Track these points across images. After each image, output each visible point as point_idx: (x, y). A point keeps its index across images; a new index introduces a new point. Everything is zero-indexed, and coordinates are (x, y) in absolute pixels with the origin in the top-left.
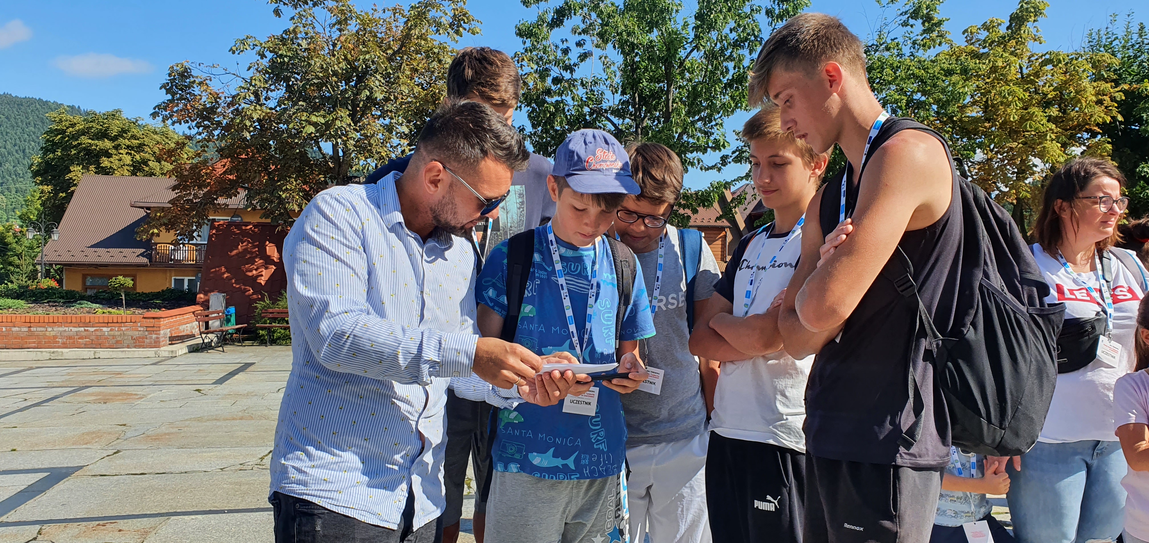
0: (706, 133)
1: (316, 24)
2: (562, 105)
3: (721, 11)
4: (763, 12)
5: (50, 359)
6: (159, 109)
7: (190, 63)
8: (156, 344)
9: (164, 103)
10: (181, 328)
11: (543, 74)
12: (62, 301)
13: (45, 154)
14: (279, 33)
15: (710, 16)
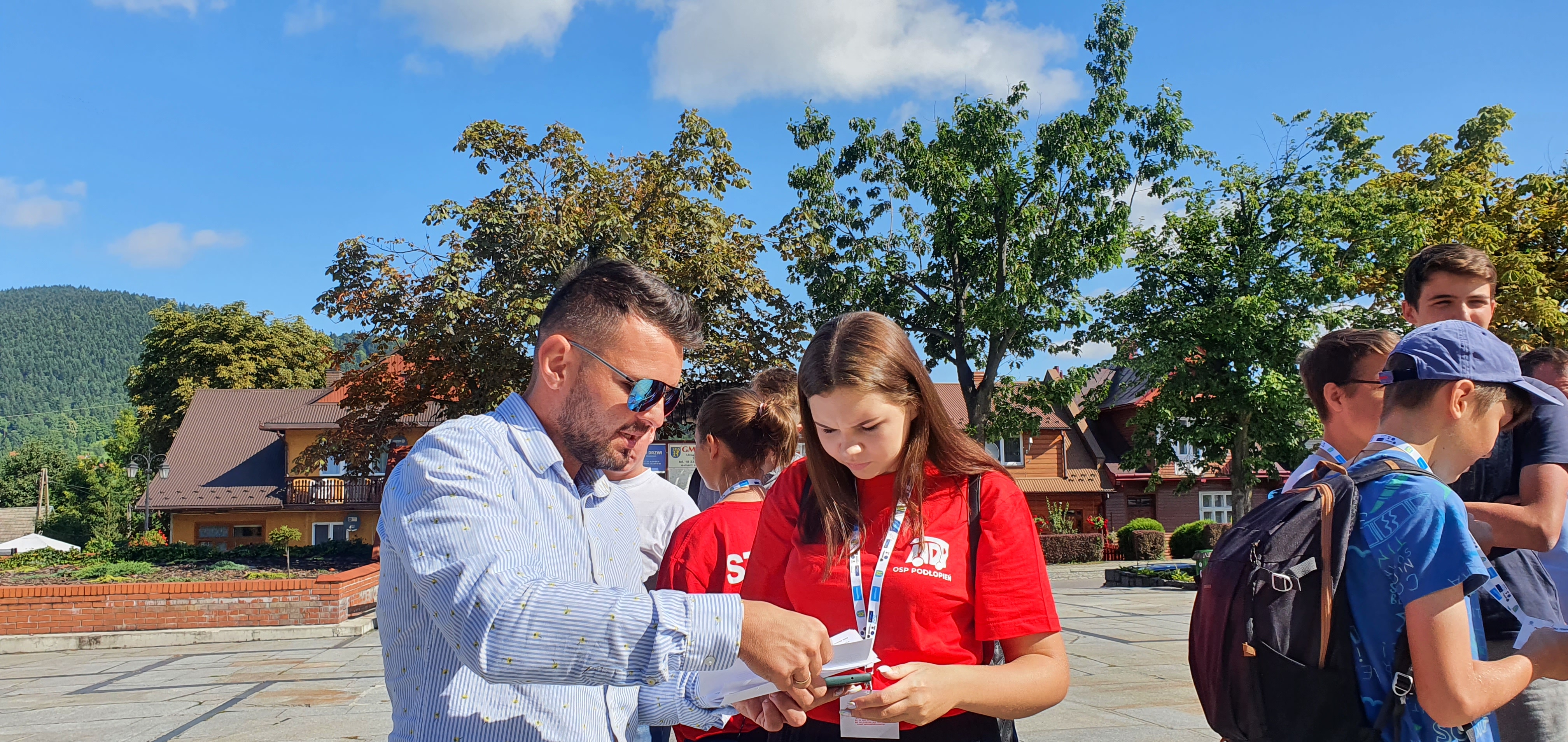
0: (1057, 303)
1: (534, 183)
2: (855, 273)
3: (1076, 141)
4: (1127, 140)
5: (195, 643)
6: (323, 300)
7: (365, 238)
8: (333, 619)
9: (330, 291)
10: (362, 594)
11: (827, 233)
12: (195, 561)
13: (146, 364)
14: (484, 194)
15: (1061, 148)
